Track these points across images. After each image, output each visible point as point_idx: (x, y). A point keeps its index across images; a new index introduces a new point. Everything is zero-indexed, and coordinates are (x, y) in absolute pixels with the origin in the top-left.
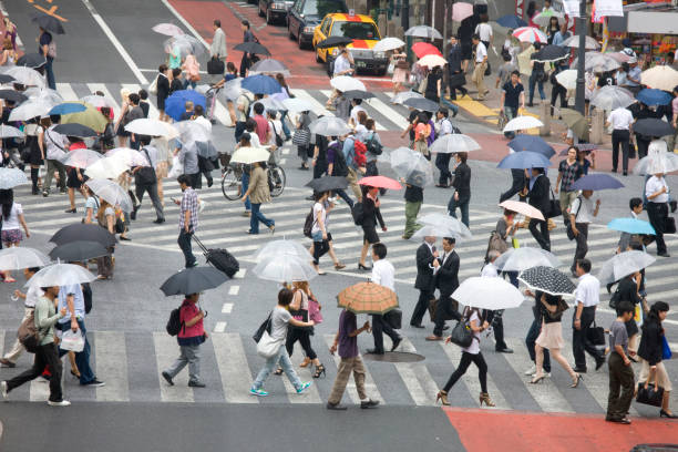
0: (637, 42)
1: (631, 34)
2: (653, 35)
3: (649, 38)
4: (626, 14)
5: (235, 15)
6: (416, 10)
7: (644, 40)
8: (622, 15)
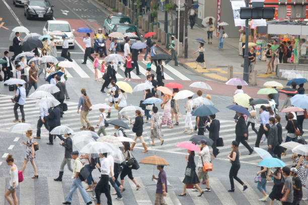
0: (272, 38)
1: (269, 35)
2: (280, 35)
3: (277, 36)
4: (267, 25)
5: (87, 25)
6: (171, 23)
7: (276, 37)
8: (266, 25)
